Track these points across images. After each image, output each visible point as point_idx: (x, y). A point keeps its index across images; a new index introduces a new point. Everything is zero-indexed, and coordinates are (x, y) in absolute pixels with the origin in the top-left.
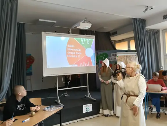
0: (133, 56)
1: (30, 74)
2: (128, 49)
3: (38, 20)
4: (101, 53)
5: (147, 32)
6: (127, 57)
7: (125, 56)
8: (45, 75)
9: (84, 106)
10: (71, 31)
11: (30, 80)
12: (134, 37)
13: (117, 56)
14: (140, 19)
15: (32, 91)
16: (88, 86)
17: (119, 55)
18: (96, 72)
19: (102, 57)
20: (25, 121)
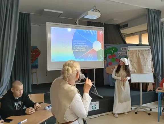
0: (146, 50)
1: (36, 67)
2: (139, 43)
3: (44, 10)
4: (110, 47)
5: (162, 24)
6: (139, 52)
7: (137, 50)
8: (49, 69)
10: (77, 22)
11: (36, 73)
12: (147, 30)
13: (128, 51)
14: (155, 10)
15: (38, 85)
16: (95, 82)
17: (130, 49)
18: (103, 67)
19: (111, 51)
20: (21, 122)
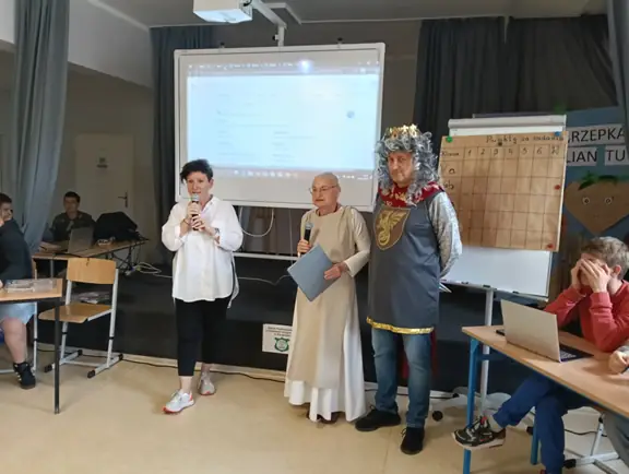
0: (537, 137)
6: (500, 144)
7: (489, 138)
9: (266, 326)
10: (279, 37)
13: (449, 140)
17: (460, 130)
